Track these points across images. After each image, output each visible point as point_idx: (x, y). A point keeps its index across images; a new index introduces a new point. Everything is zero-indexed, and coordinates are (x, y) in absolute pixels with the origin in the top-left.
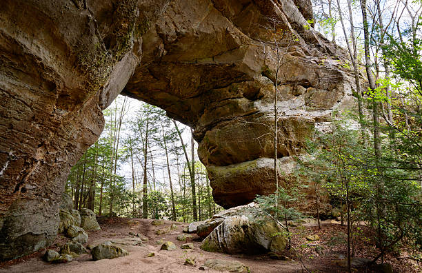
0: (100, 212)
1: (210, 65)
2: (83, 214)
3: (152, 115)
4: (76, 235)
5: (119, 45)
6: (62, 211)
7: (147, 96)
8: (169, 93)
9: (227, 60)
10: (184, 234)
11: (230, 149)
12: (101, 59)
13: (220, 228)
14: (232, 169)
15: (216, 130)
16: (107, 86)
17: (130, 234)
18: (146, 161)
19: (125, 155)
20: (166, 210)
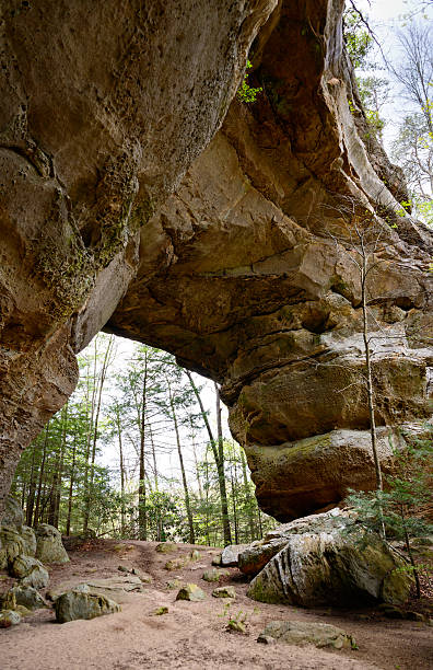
0: (68, 529)
1: (246, 277)
2: (42, 534)
3: (153, 364)
4: (28, 572)
5: (105, 240)
6: (5, 530)
7: (145, 332)
8: (181, 326)
9: (274, 268)
10: (215, 569)
11: (283, 416)
12: (76, 262)
13: (282, 557)
14: (288, 451)
15: (258, 384)
16: (84, 312)
17: (120, 569)
18: (143, 441)
19: (109, 431)
20: (178, 524)
